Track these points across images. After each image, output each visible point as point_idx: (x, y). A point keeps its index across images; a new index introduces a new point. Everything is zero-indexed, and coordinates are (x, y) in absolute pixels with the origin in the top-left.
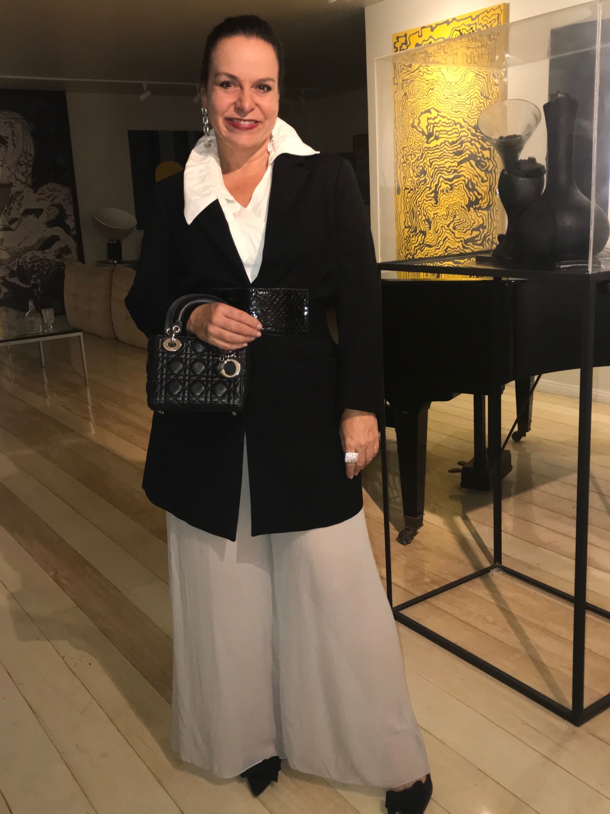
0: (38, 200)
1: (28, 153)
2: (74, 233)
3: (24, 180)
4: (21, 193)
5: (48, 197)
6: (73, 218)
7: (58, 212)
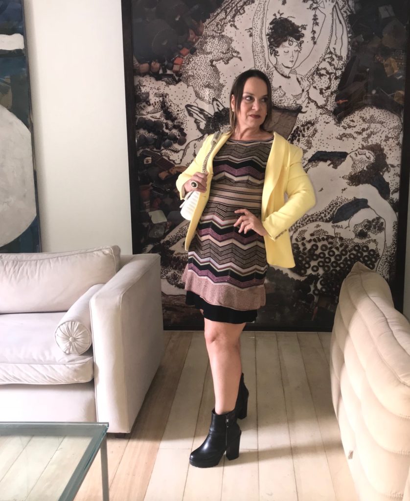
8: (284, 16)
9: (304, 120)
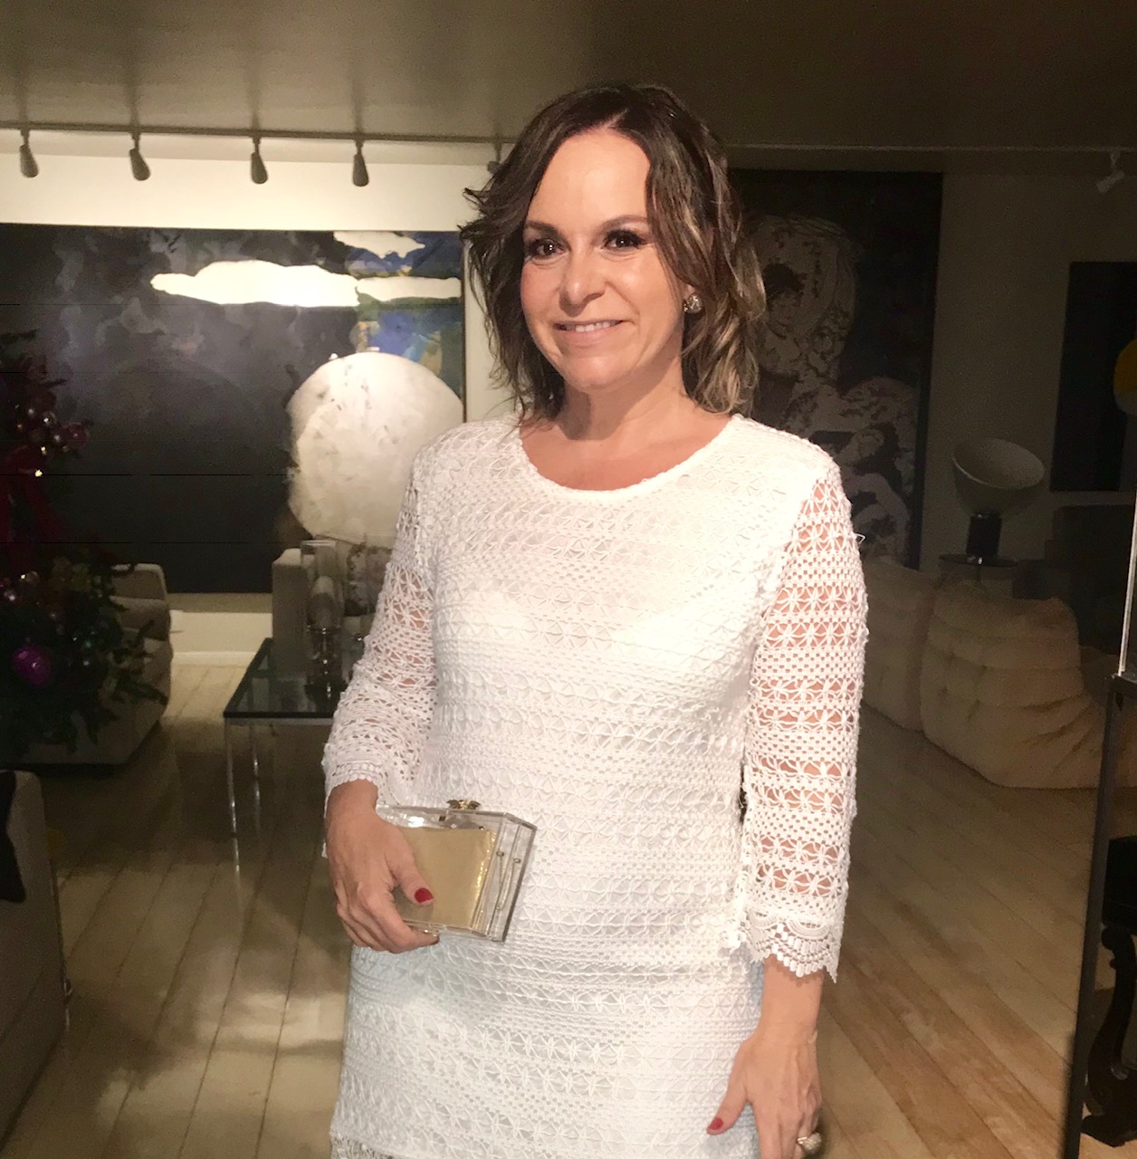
0: (844, 414)
1: (842, 311)
2: (909, 489)
3: (822, 368)
4: (812, 397)
5: (866, 408)
6: (911, 455)
7: (882, 441)
8: (781, 262)
9: (801, 392)
